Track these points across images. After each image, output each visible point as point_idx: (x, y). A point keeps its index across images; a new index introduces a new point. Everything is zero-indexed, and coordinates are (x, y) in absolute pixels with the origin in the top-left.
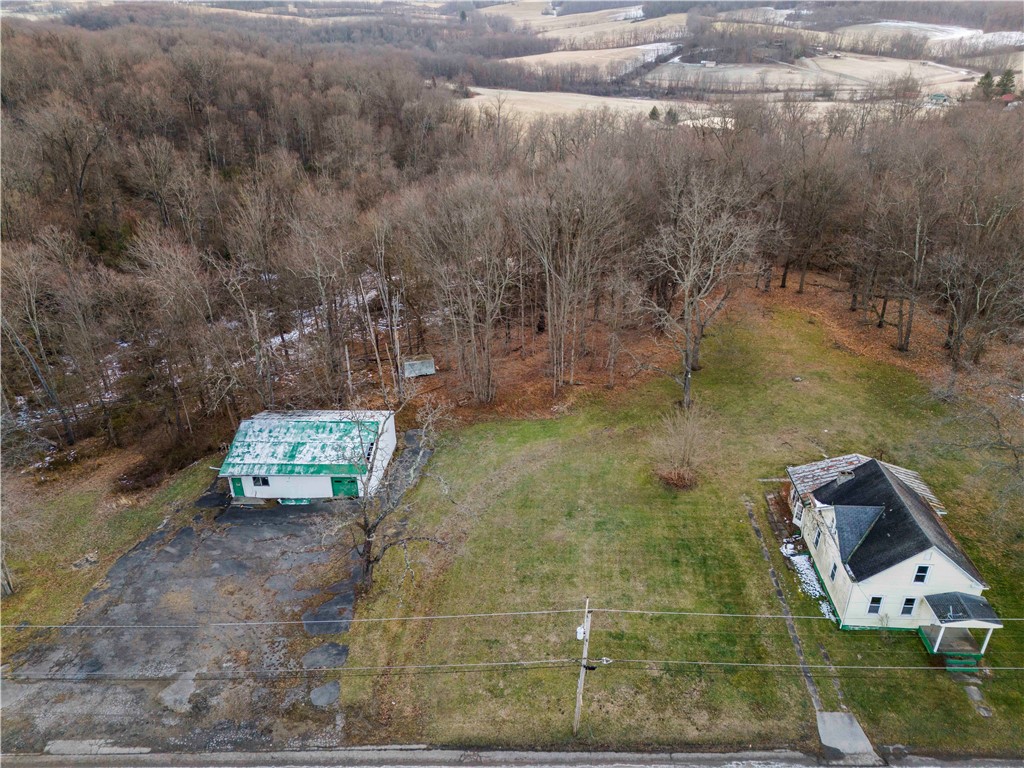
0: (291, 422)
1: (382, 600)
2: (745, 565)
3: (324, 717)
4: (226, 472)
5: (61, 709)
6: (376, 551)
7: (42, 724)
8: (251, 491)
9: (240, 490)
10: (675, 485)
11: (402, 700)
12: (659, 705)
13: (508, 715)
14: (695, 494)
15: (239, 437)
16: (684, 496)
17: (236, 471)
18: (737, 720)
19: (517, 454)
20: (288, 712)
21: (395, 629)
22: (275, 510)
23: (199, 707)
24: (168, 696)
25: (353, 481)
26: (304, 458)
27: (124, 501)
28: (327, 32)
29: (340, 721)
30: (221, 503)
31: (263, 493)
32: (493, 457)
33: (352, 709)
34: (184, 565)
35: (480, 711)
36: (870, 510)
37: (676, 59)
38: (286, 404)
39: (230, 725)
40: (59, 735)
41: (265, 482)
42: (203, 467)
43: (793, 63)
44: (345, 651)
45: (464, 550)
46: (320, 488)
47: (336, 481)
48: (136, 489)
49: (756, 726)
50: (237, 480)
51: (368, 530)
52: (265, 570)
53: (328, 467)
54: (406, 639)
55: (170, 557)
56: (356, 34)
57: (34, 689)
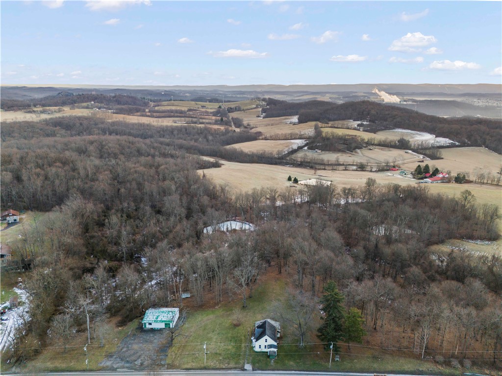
0: (157, 311)
1: (174, 347)
2: (243, 341)
3: (163, 365)
4: (143, 322)
5: (118, 365)
6: (174, 337)
7: (115, 367)
8: (148, 326)
9: (145, 326)
10: (236, 326)
11: (177, 363)
12: (220, 363)
13: (194, 365)
14: (240, 327)
15: (146, 314)
16: (237, 328)
17: (146, 322)
18: (232, 365)
19: (205, 318)
20: (157, 365)
21: (176, 352)
22: (153, 330)
23: (142, 364)
24: (136, 363)
25: (169, 324)
26: (159, 319)
27: (120, 328)
28: (163, 131)
29: (166, 366)
30: (141, 329)
31: (150, 327)
32: (200, 319)
33: (168, 364)
34: (136, 341)
35: (190, 364)
36: (261, 329)
37: (306, 148)
38: (155, 305)
39: (147, 366)
40: (118, 368)
41: (151, 324)
42: (136, 321)
43: (352, 152)
44: (167, 355)
45: (191, 338)
46: (162, 326)
47: (166, 324)
48: (122, 326)
49: (235, 366)
50: (145, 324)
51: (172, 333)
52: (151, 342)
53: (165, 321)
54: (178, 354)
55: (133, 340)
56: (176, 132)
57: (112, 362)
